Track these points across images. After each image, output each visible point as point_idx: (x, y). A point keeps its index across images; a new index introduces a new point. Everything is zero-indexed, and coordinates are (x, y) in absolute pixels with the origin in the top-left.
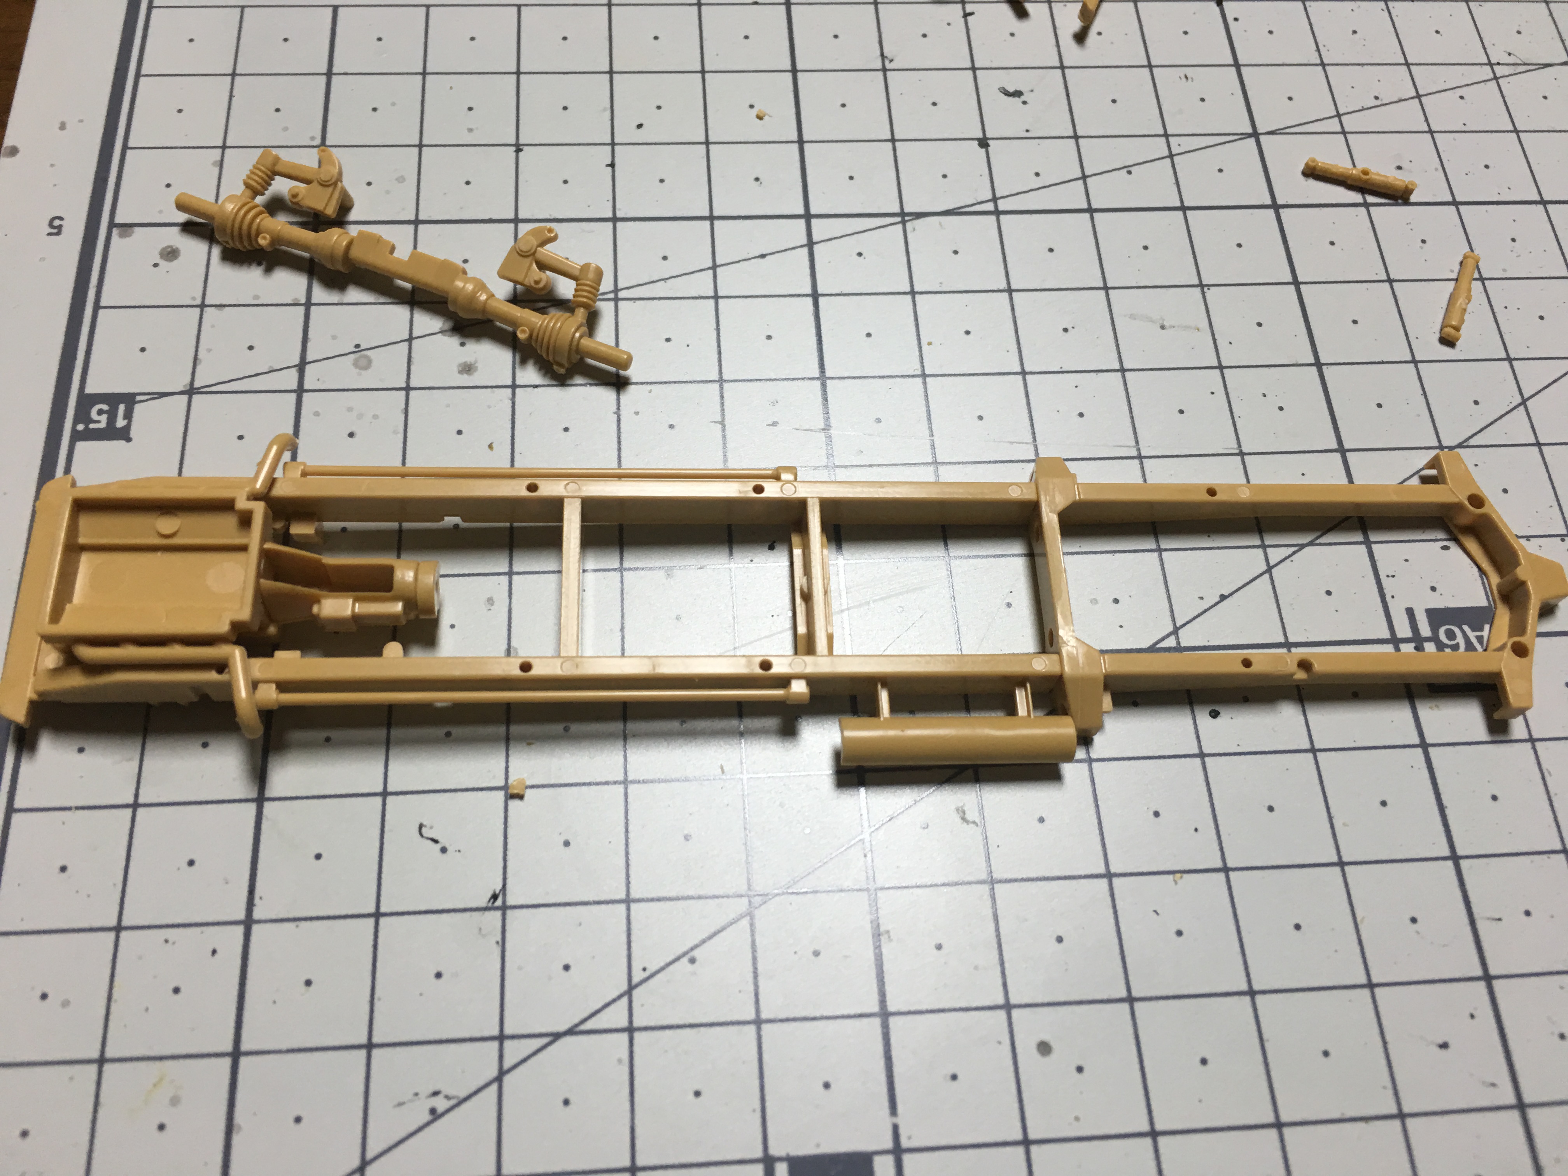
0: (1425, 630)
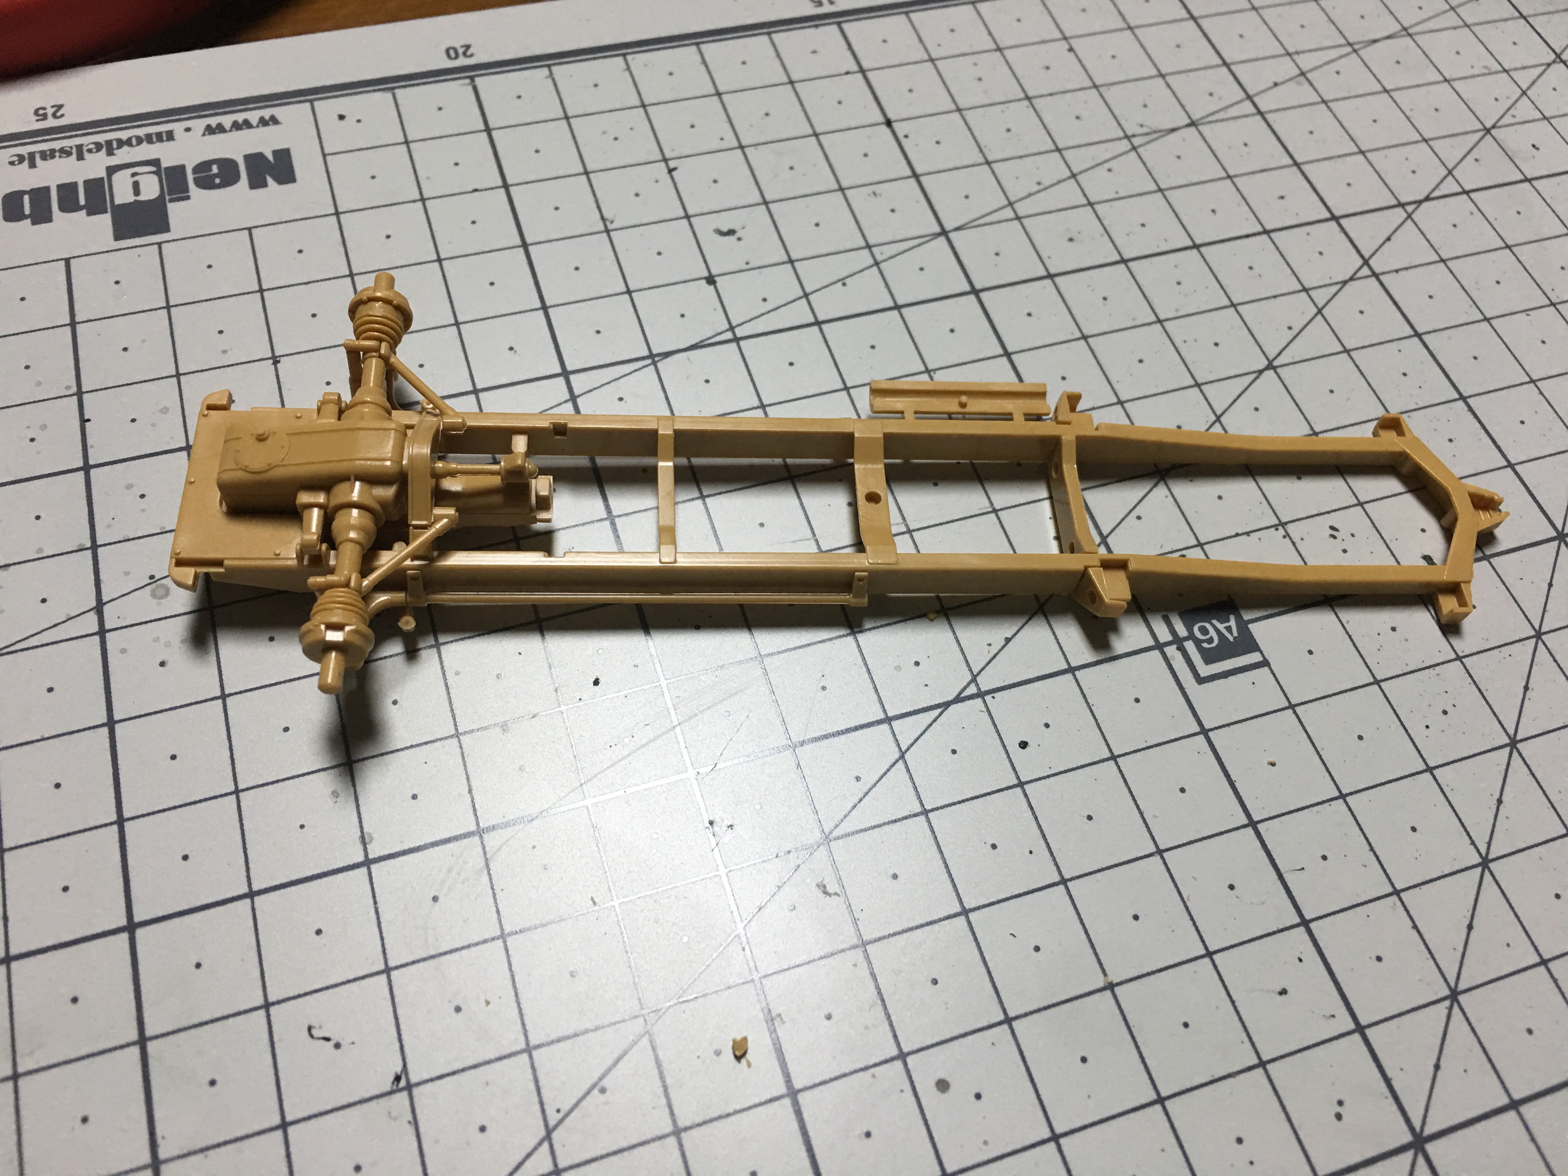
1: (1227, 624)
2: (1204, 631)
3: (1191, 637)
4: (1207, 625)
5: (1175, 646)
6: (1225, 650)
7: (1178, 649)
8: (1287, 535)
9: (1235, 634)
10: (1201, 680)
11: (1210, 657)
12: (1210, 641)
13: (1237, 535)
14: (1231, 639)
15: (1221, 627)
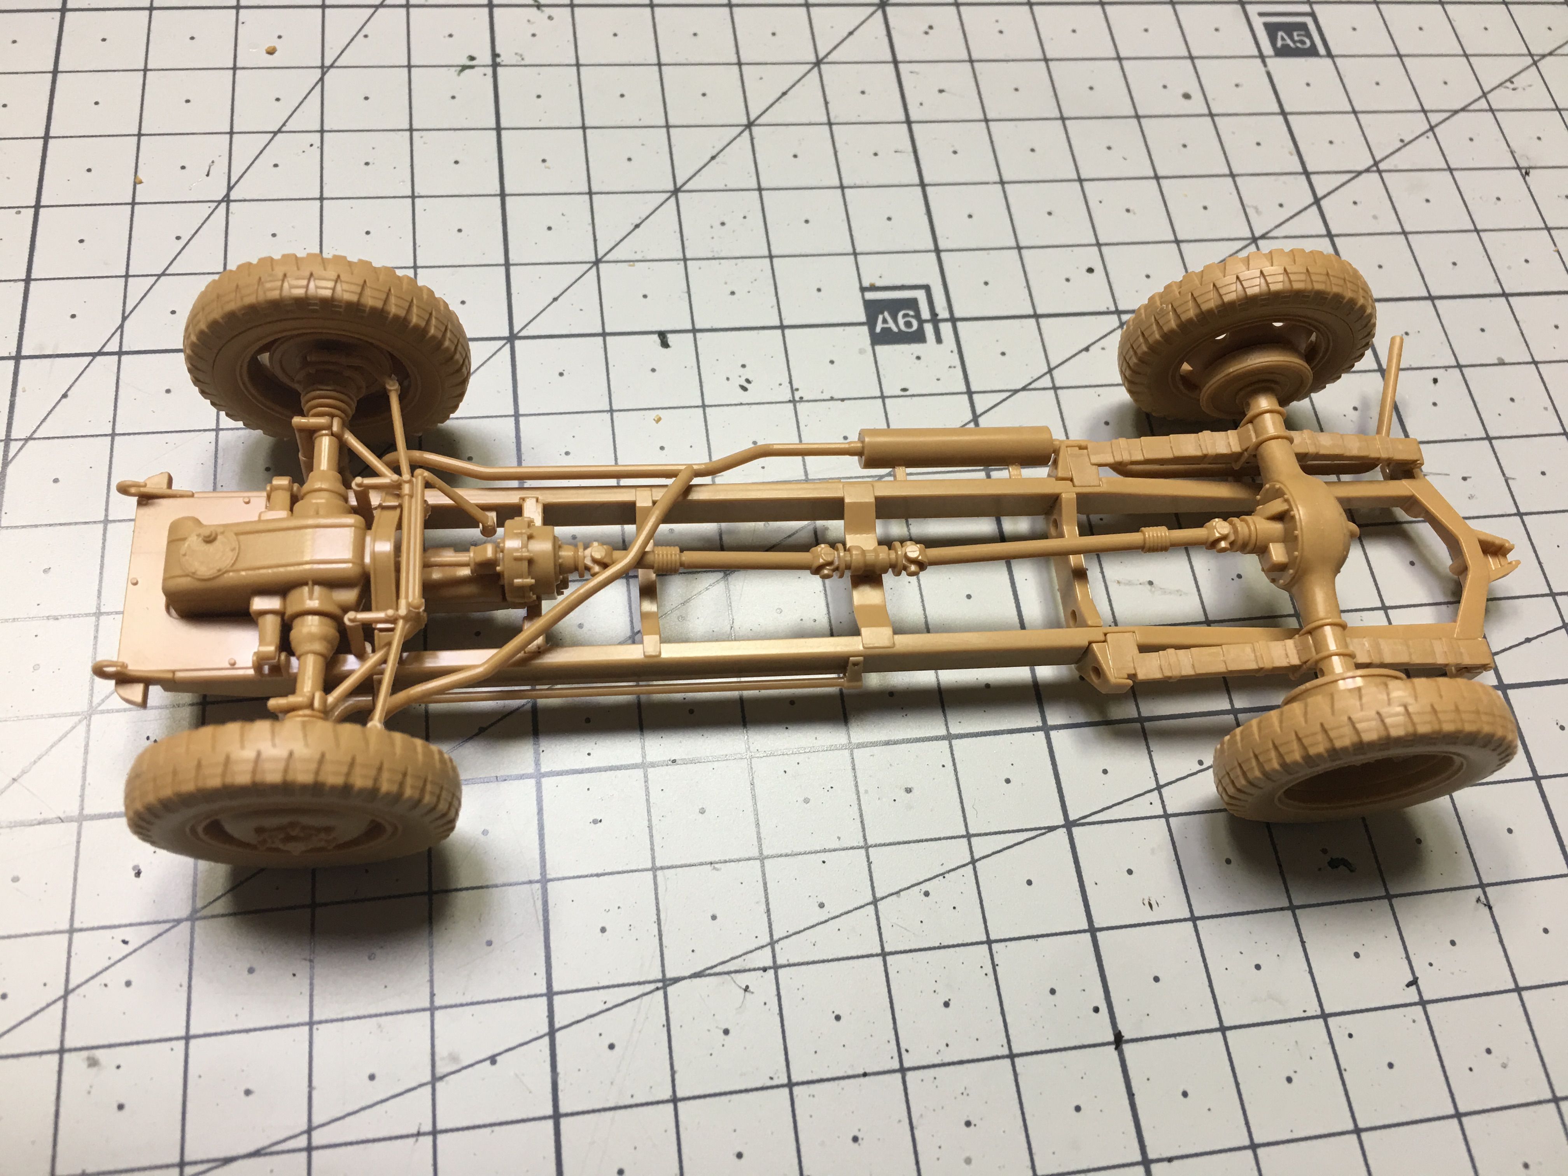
0: (929, 328)
1: (885, 326)
2: (908, 324)
3: (921, 322)
4: (903, 327)
5: (940, 317)
6: (894, 307)
7: (937, 315)
8: (793, 390)
9: (880, 318)
10: (927, 288)
11: (912, 304)
12: (905, 316)
13: (843, 400)
14: (886, 314)
15: (891, 324)
